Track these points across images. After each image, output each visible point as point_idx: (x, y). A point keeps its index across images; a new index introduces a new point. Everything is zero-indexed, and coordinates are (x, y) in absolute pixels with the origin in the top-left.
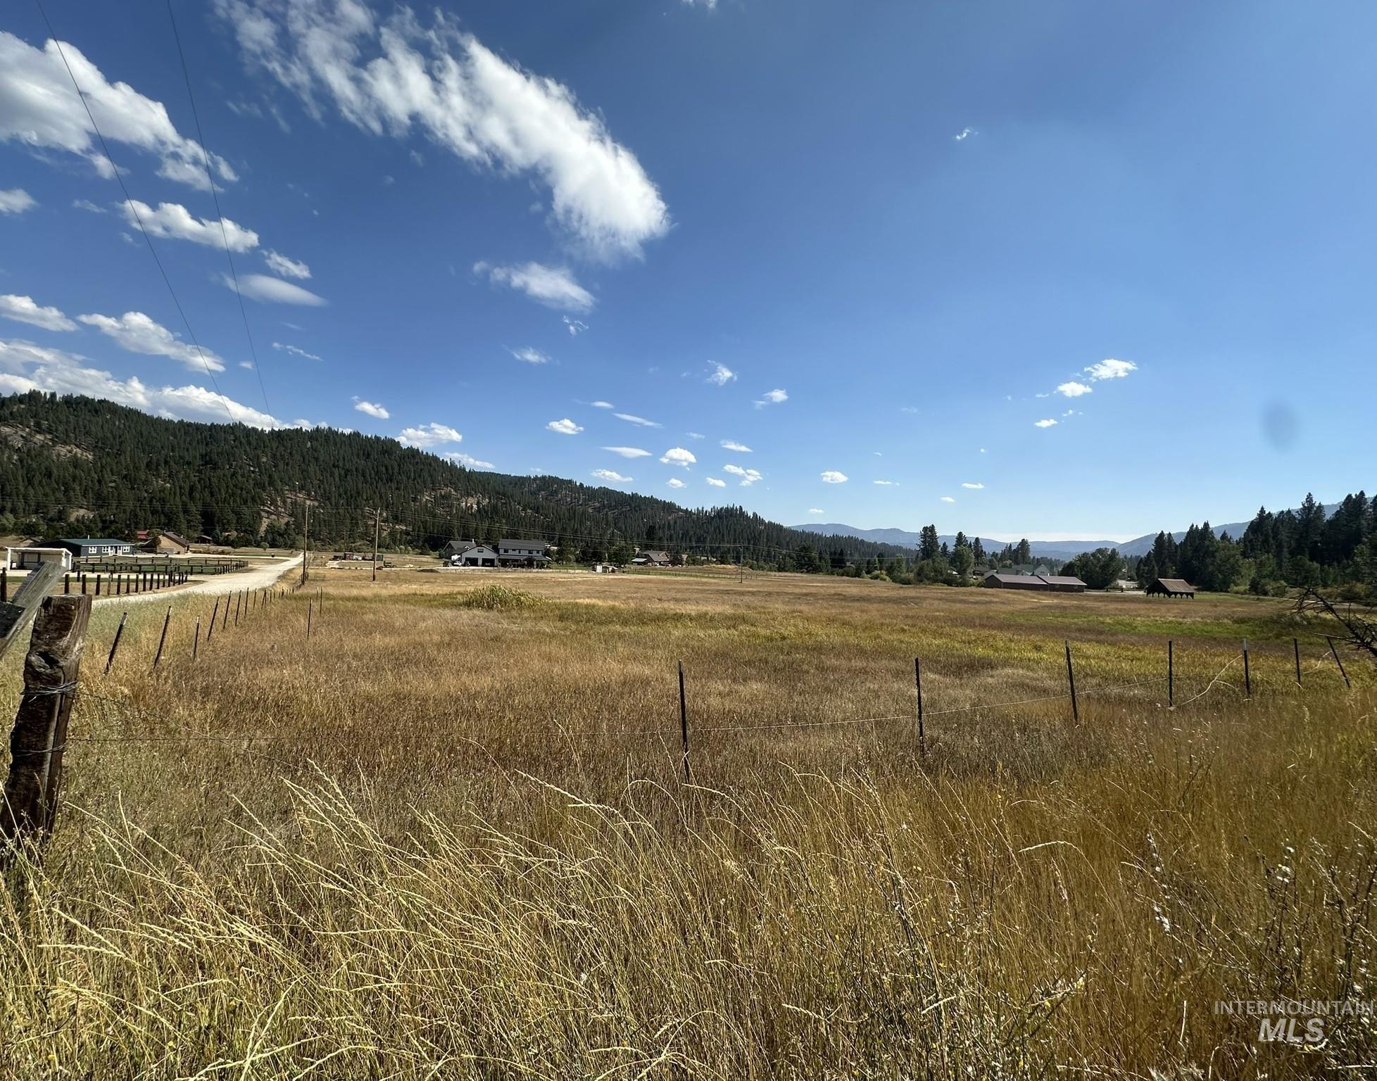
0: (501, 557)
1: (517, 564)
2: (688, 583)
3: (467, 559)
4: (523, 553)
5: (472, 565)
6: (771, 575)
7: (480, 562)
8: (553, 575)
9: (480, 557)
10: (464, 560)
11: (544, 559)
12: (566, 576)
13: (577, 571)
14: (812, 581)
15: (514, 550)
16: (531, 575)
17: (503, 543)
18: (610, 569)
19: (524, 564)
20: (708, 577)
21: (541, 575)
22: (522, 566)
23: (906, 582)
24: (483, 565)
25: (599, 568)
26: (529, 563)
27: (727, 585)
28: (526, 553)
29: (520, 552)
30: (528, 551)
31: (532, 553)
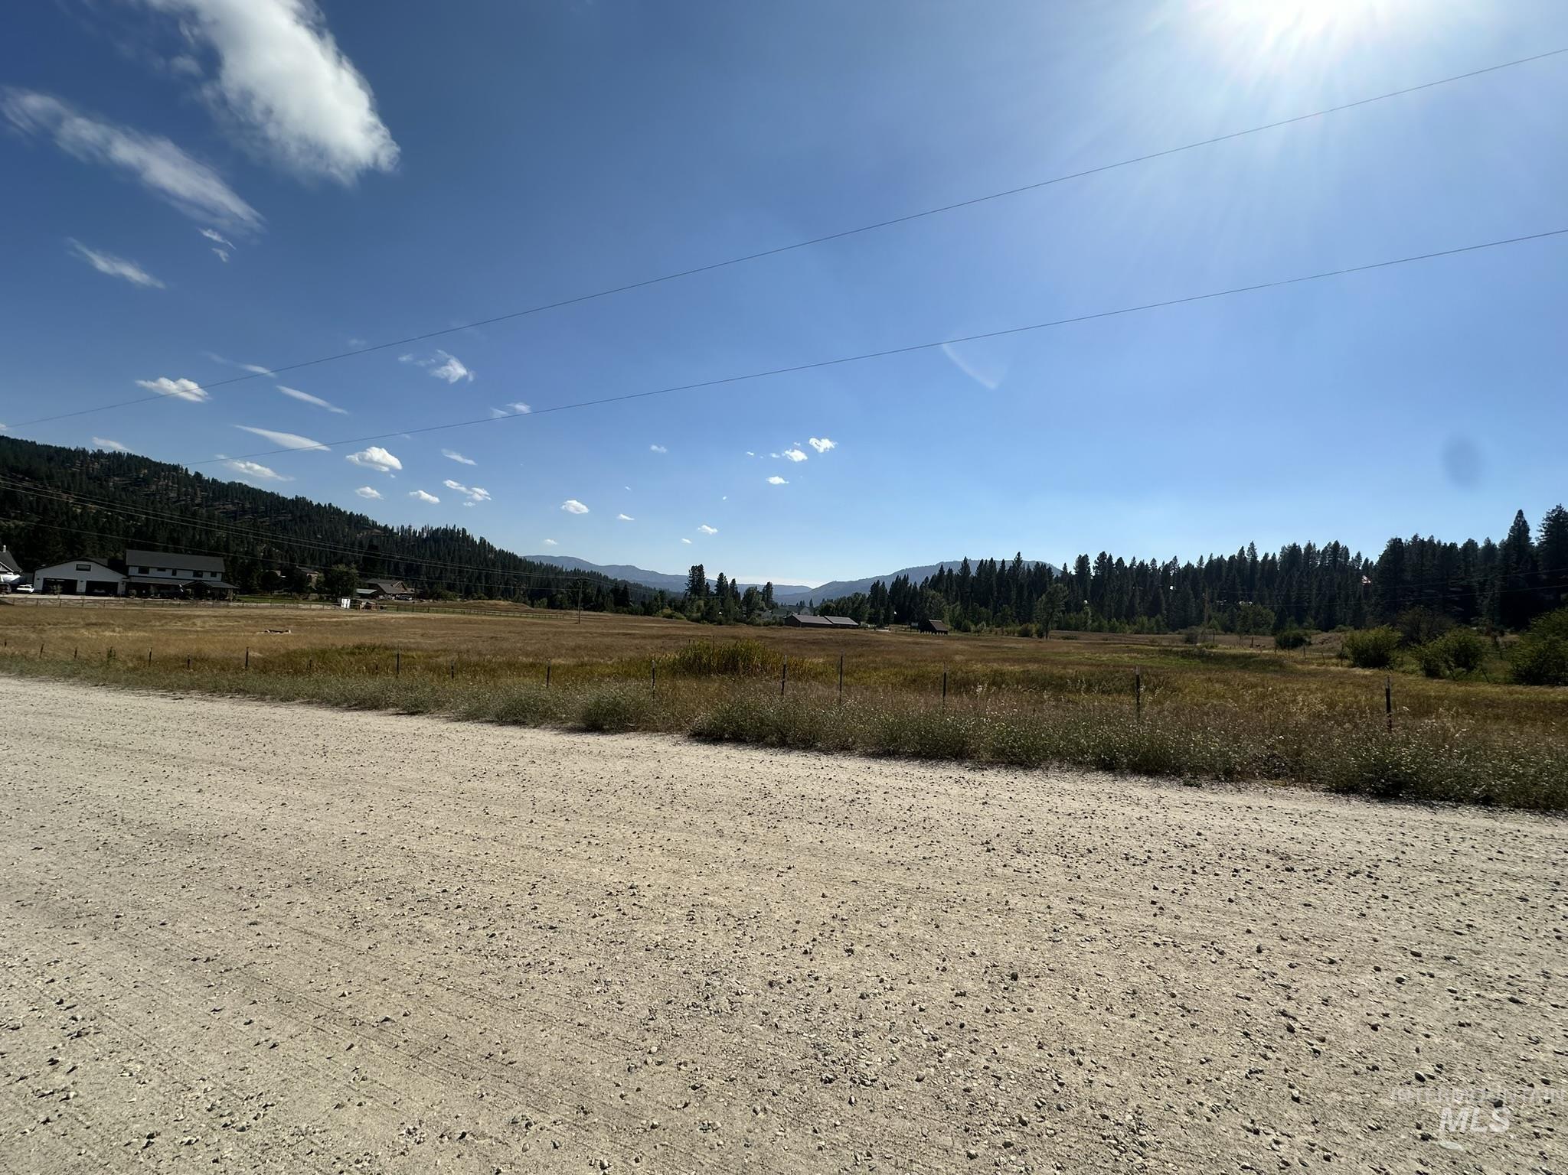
0: (134, 580)
1: (169, 592)
3: (49, 581)
4: (180, 574)
5: (64, 593)
7: (81, 587)
9: (82, 579)
10: (40, 585)
13: (310, 606)
15: (160, 569)
17: (136, 558)
18: (364, 604)
19: (186, 593)
24: (89, 592)
25: (346, 602)
26: (199, 592)
28: (190, 575)
29: (174, 573)
30: (192, 573)
31: (201, 576)
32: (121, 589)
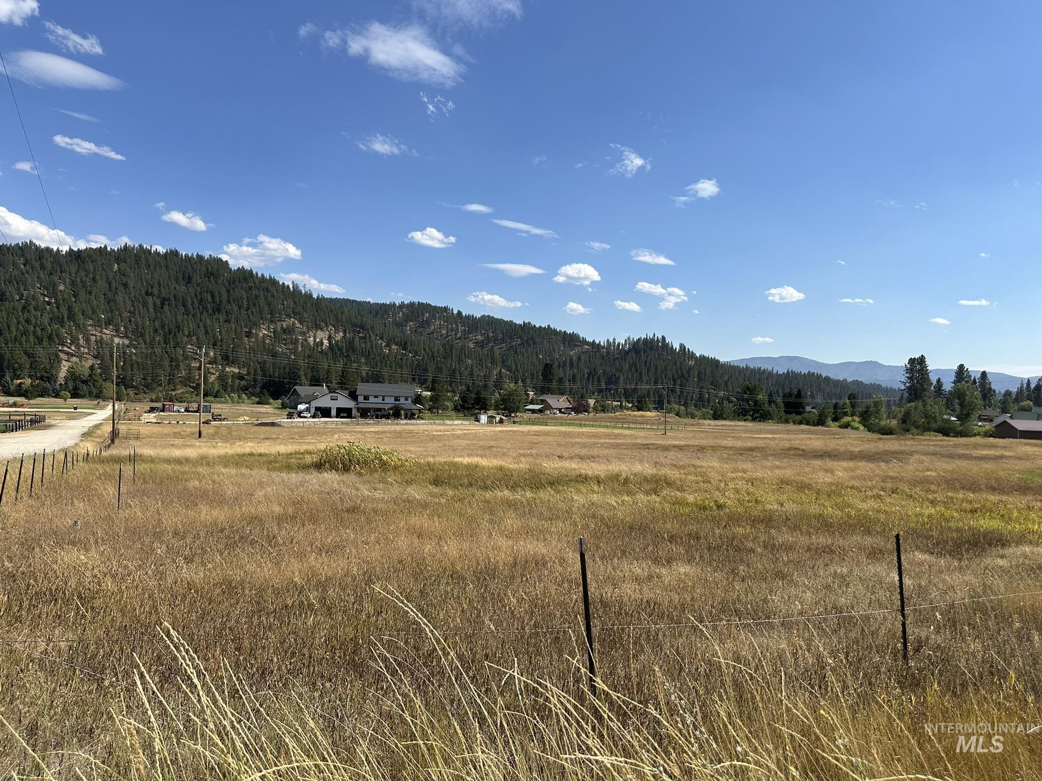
0: (361, 406)
1: (380, 414)
2: (596, 436)
3: (317, 409)
4: (387, 400)
5: (323, 417)
6: (704, 424)
7: (334, 412)
8: (425, 427)
9: (334, 406)
10: (313, 410)
11: (414, 407)
12: (442, 428)
13: (456, 422)
14: (760, 431)
15: (376, 397)
16: (398, 428)
17: (362, 388)
18: (498, 419)
19: (389, 415)
20: (622, 428)
21: (410, 427)
22: (387, 417)
23: (887, 432)
24: (337, 417)
25: (483, 418)
26: (396, 413)
27: (646, 438)
28: (392, 400)
29: (383, 400)
30: (393, 398)
31: (399, 400)
32: (354, 412)
